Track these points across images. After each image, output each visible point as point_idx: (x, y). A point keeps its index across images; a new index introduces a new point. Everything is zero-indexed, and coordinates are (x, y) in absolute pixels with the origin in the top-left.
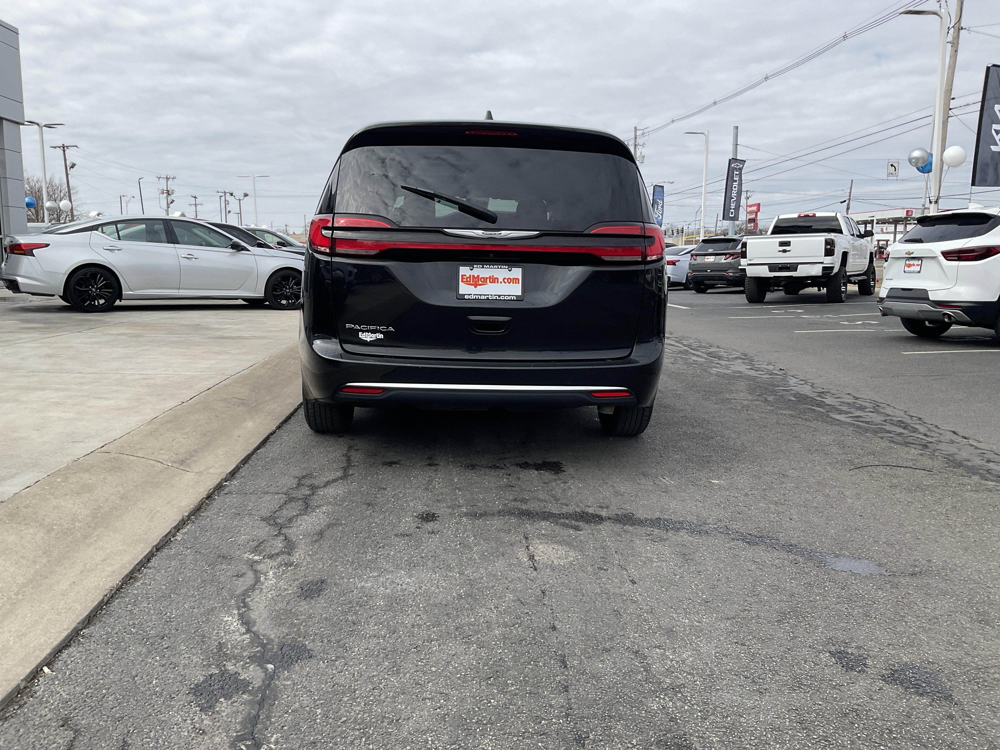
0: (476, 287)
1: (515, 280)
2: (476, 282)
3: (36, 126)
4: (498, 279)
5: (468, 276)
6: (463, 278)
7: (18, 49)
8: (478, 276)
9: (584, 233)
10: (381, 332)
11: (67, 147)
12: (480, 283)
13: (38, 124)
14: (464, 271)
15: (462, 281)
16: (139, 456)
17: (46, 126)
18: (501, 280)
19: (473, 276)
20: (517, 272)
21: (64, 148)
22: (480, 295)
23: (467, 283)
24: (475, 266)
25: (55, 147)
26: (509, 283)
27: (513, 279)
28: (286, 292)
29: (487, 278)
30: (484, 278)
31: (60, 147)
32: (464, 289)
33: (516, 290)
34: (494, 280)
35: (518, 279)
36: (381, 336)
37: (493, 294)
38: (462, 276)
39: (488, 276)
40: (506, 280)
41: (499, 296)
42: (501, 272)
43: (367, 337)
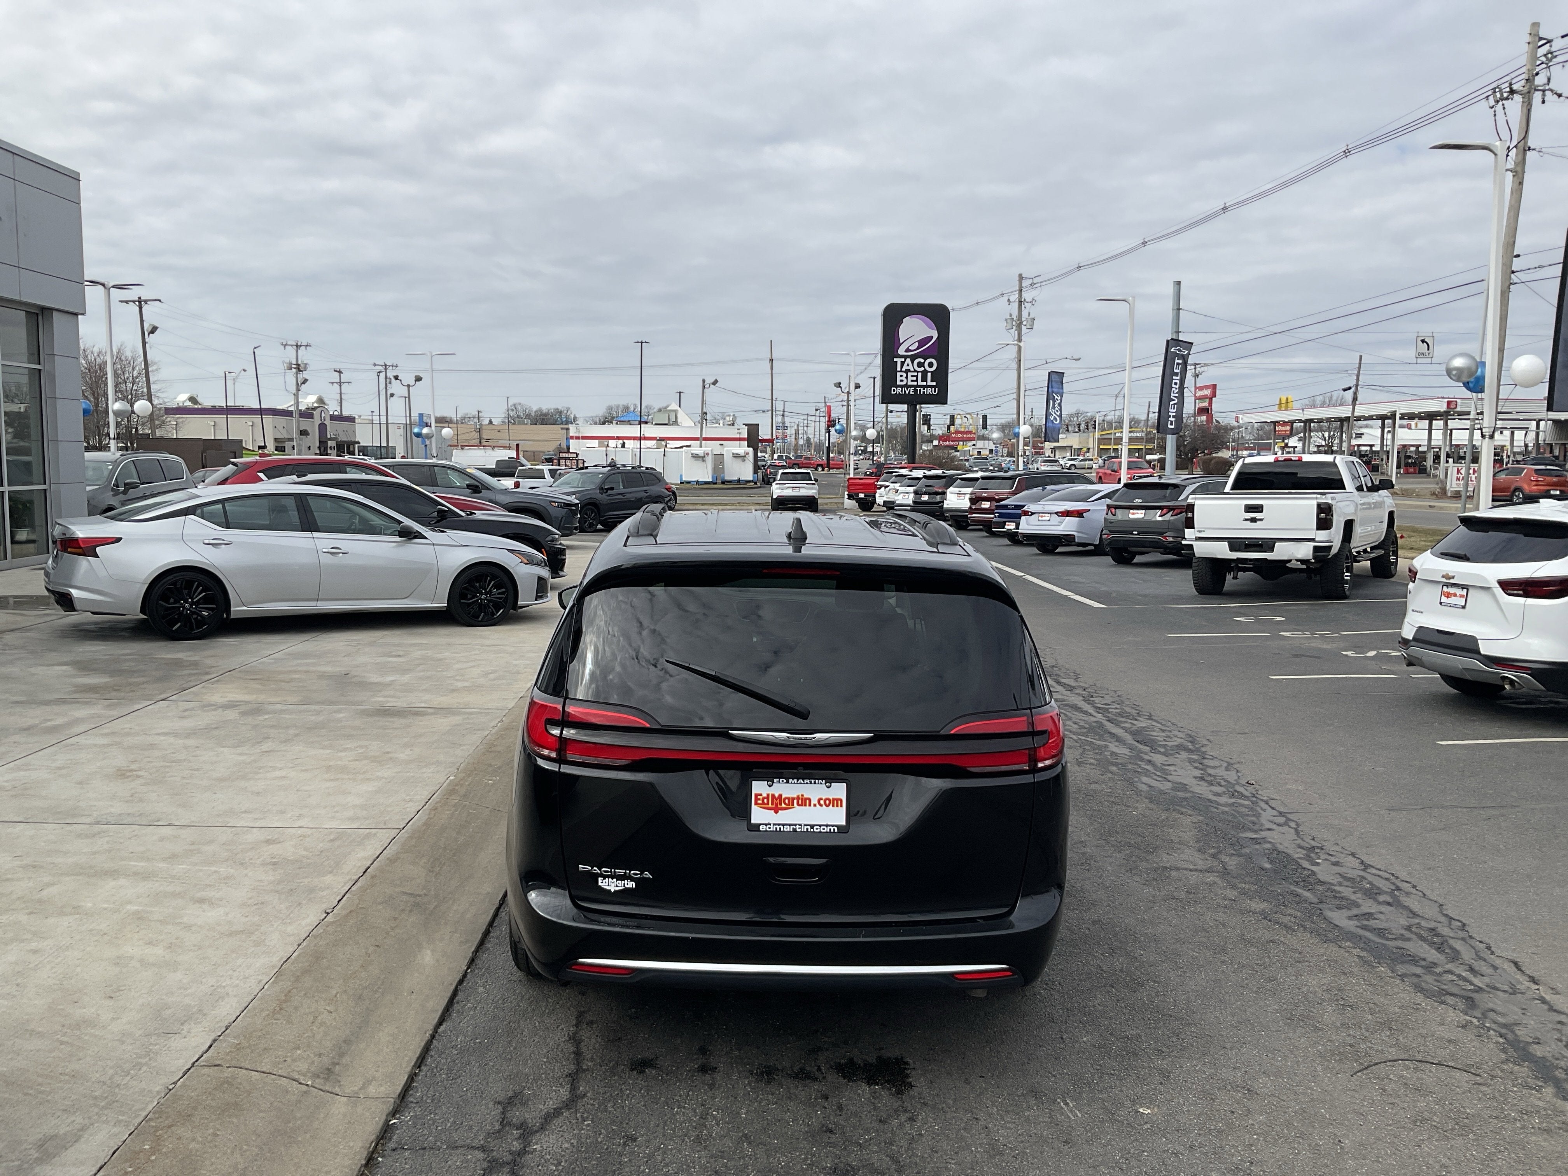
0: (776, 812)
1: (836, 802)
2: (777, 804)
3: (101, 287)
4: (810, 800)
5: (765, 795)
6: (757, 800)
7: (79, 204)
8: (780, 796)
9: (942, 733)
10: (632, 879)
11: (146, 301)
12: (783, 805)
13: (103, 285)
14: (759, 788)
15: (756, 804)
16: (264, 1069)
17: (113, 287)
18: (814, 801)
19: (773, 796)
20: (839, 790)
21: (140, 303)
22: (783, 825)
23: (764, 805)
24: (775, 780)
25: (127, 302)
26: (827, 806)
27: (834, 800)
28: (481, 599)
29: (793, 799)
30: (789, 799)
31: (134, 302)
32: (759, 815)
33: (838, 817)
34: (804, 801)
35: (841, 801)
36: (631, 885)
37: (803, 823)
38: (756, 795)
39: (795, 796)
40: (822, 802)
41: (812, 826)
42: (815, 790)
43: (611, 885)
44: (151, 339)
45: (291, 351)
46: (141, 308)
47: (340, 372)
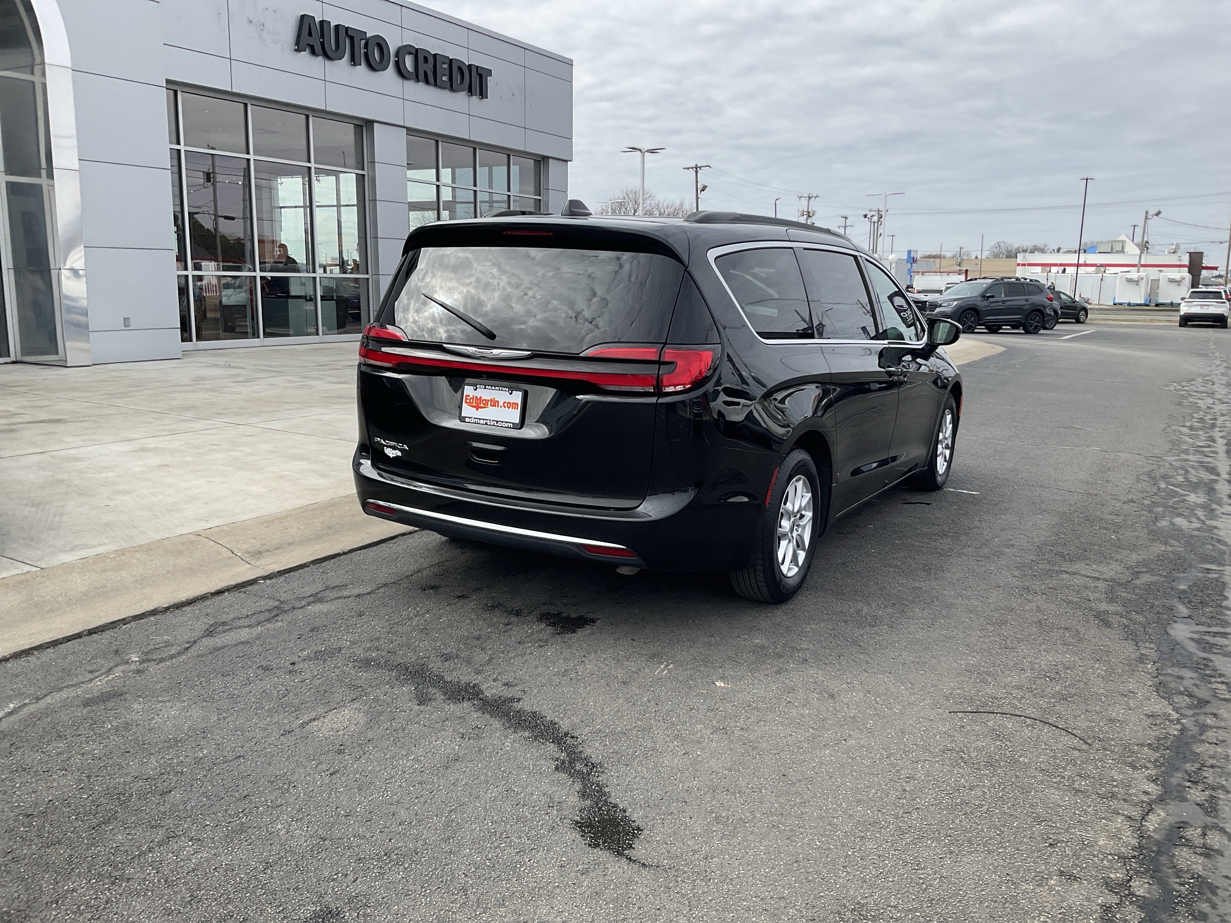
0: (477, 410)
1: (515, 405)
2: (478, 403)
4: (498, 402)
5: (471, 396)
6: (466, 399)
7: (572, 82)
8: (481, 397)
9: (581, 355)
10: (400, 450)
11: (700, 167)
12: (482, 405)
14: (468, 390)
15: (466, 402)
16: (212, 543)
17: (647, 151)
18: (501, 404)
19: (476, 397)
20: (517, 397)
21: (696, 168)
22: (480, 419)
23: (470, 404)
24: (478, 386)
25: (688, 169)
26: (509, 408)
27: (513, 403)
29: (488, 401)
30: (485, 400)
31: (692, 168)
32: (467, 411)
33: (514, 416)
34: (495, 403)
35: (517, 404)
36: (399, 454)
37: (492, 419)
38: (467, 396)
39: (489, 399)
40: (506, 405)
41: (497, 422)
42: (502, 395)
43: (391, 453)
44: (701, 195)
45: (804, 202)
46: (697, 172)
47: (846, 218)
